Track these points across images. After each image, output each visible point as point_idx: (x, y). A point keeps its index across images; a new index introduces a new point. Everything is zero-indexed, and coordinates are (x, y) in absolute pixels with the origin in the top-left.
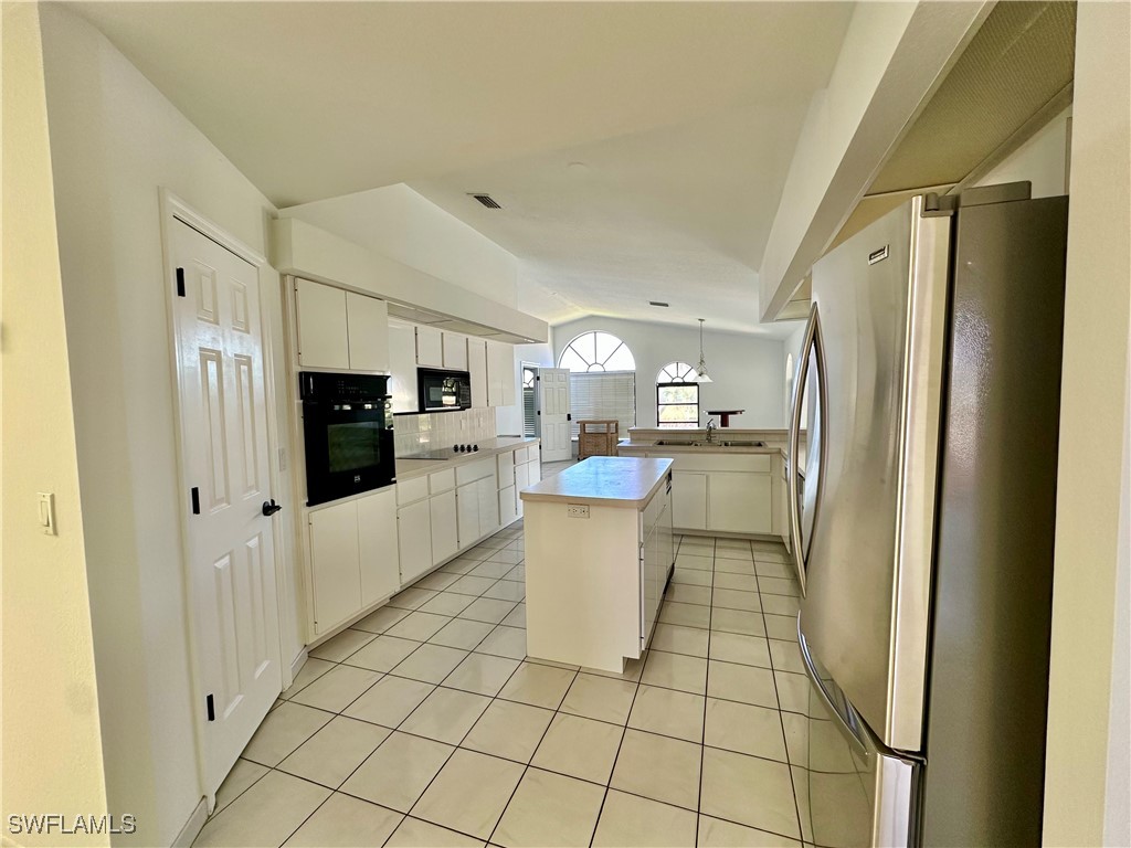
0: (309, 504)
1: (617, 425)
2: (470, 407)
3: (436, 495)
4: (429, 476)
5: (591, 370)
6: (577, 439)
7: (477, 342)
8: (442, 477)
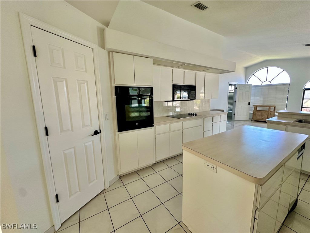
0: (119, 131)
1: (275, 108)
2: (195, 99)
3: (173, 131)
4: (170, 125)
5: (263, 84)
6: (252, 112)
7: (201, 74)
8: (177, 125)
